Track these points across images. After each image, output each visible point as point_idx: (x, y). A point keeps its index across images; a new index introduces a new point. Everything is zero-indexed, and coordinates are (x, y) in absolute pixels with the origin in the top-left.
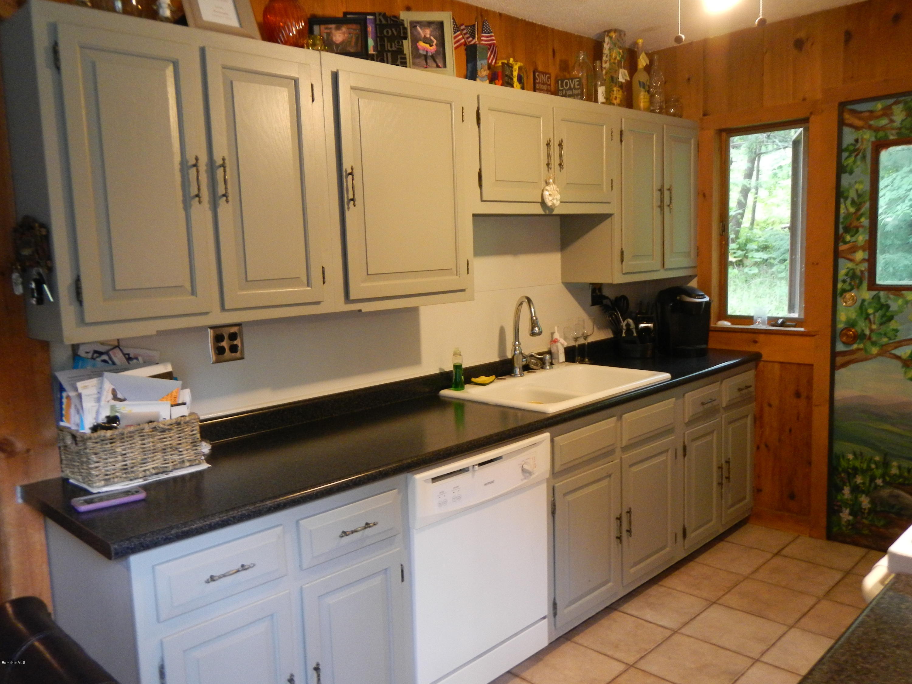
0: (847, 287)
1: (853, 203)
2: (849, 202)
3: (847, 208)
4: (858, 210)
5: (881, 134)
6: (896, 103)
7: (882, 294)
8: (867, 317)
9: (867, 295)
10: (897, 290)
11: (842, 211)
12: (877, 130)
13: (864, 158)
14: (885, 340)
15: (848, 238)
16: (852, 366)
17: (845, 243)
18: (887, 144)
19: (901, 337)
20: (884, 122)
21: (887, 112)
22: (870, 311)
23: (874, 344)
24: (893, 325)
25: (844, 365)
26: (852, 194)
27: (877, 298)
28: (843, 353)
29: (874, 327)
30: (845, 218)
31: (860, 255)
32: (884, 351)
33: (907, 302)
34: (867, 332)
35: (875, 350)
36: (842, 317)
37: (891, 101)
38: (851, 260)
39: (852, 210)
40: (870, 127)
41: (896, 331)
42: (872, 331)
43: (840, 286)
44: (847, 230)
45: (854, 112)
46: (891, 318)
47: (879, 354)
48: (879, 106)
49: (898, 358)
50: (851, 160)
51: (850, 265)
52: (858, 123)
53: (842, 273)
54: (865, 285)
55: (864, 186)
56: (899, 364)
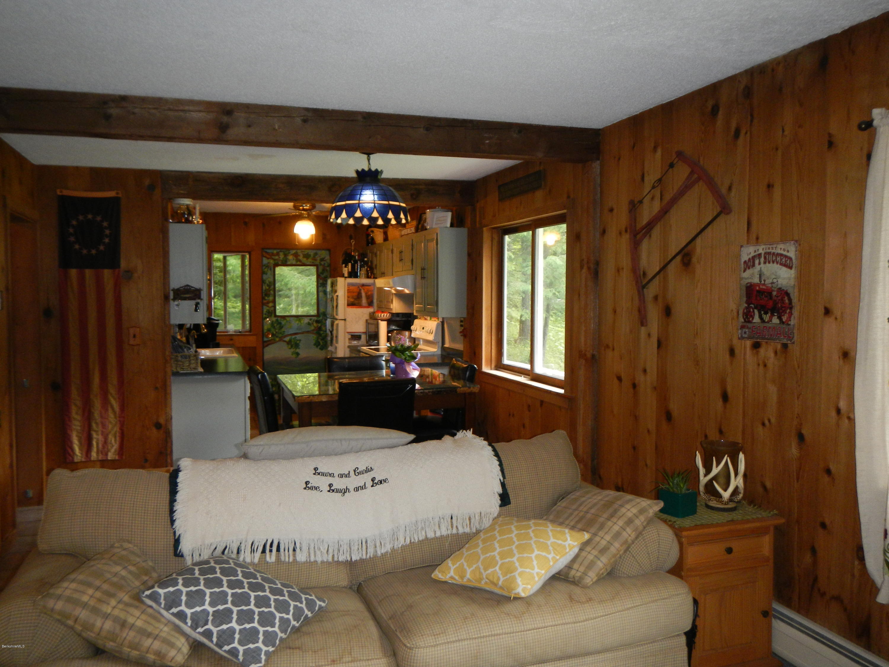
0: (266, 316)
1: (268, 285)
2: (266, 285)
3: (265, 287)
4: (269, 288)
5: (276, 262)
6: (281, 251)
7: (279, 319)
8: (274, 327)
9: (274, 319)
10: (284, 317)
11: (264, 288)
12: (274, 260)
13: (271, 270)
14: (280, 335)
15: (266, 298)
16: (270, 346)
17: (265, 300)
18: (278, 265)
19: (286, 333)
20: (277, 257)
21: (278, 254)
22: (275, 325)
23: (277, 337)
24: (283, 330)
25: (267, 346)
26: (267, 282)
27: (277, 320)
28: (266, 342)
29: (277, 331)
30: (265, 290)
31: (271, 305)
32: (281, 339)
33: (287, 321)
34: (275, 333)
35: (277, 339)
36: (266, 327)
37: (278, 251)
38: (268, 306)
39: (267, 288)
40: (273, 259)
41: (284, 332)
42: (276, 332)
43: (264, 316)
44: (266, 295)
45: (266, 252)
46: (282, 327)
47: (279, 341)
48: (275, 252)
49: (285, 341)
50: (266, 270)
51: (268, 308)
52: (268, 256)
53: (265, 311)
54: (273, 315)
55: (271, 280)
56: (285, 343)
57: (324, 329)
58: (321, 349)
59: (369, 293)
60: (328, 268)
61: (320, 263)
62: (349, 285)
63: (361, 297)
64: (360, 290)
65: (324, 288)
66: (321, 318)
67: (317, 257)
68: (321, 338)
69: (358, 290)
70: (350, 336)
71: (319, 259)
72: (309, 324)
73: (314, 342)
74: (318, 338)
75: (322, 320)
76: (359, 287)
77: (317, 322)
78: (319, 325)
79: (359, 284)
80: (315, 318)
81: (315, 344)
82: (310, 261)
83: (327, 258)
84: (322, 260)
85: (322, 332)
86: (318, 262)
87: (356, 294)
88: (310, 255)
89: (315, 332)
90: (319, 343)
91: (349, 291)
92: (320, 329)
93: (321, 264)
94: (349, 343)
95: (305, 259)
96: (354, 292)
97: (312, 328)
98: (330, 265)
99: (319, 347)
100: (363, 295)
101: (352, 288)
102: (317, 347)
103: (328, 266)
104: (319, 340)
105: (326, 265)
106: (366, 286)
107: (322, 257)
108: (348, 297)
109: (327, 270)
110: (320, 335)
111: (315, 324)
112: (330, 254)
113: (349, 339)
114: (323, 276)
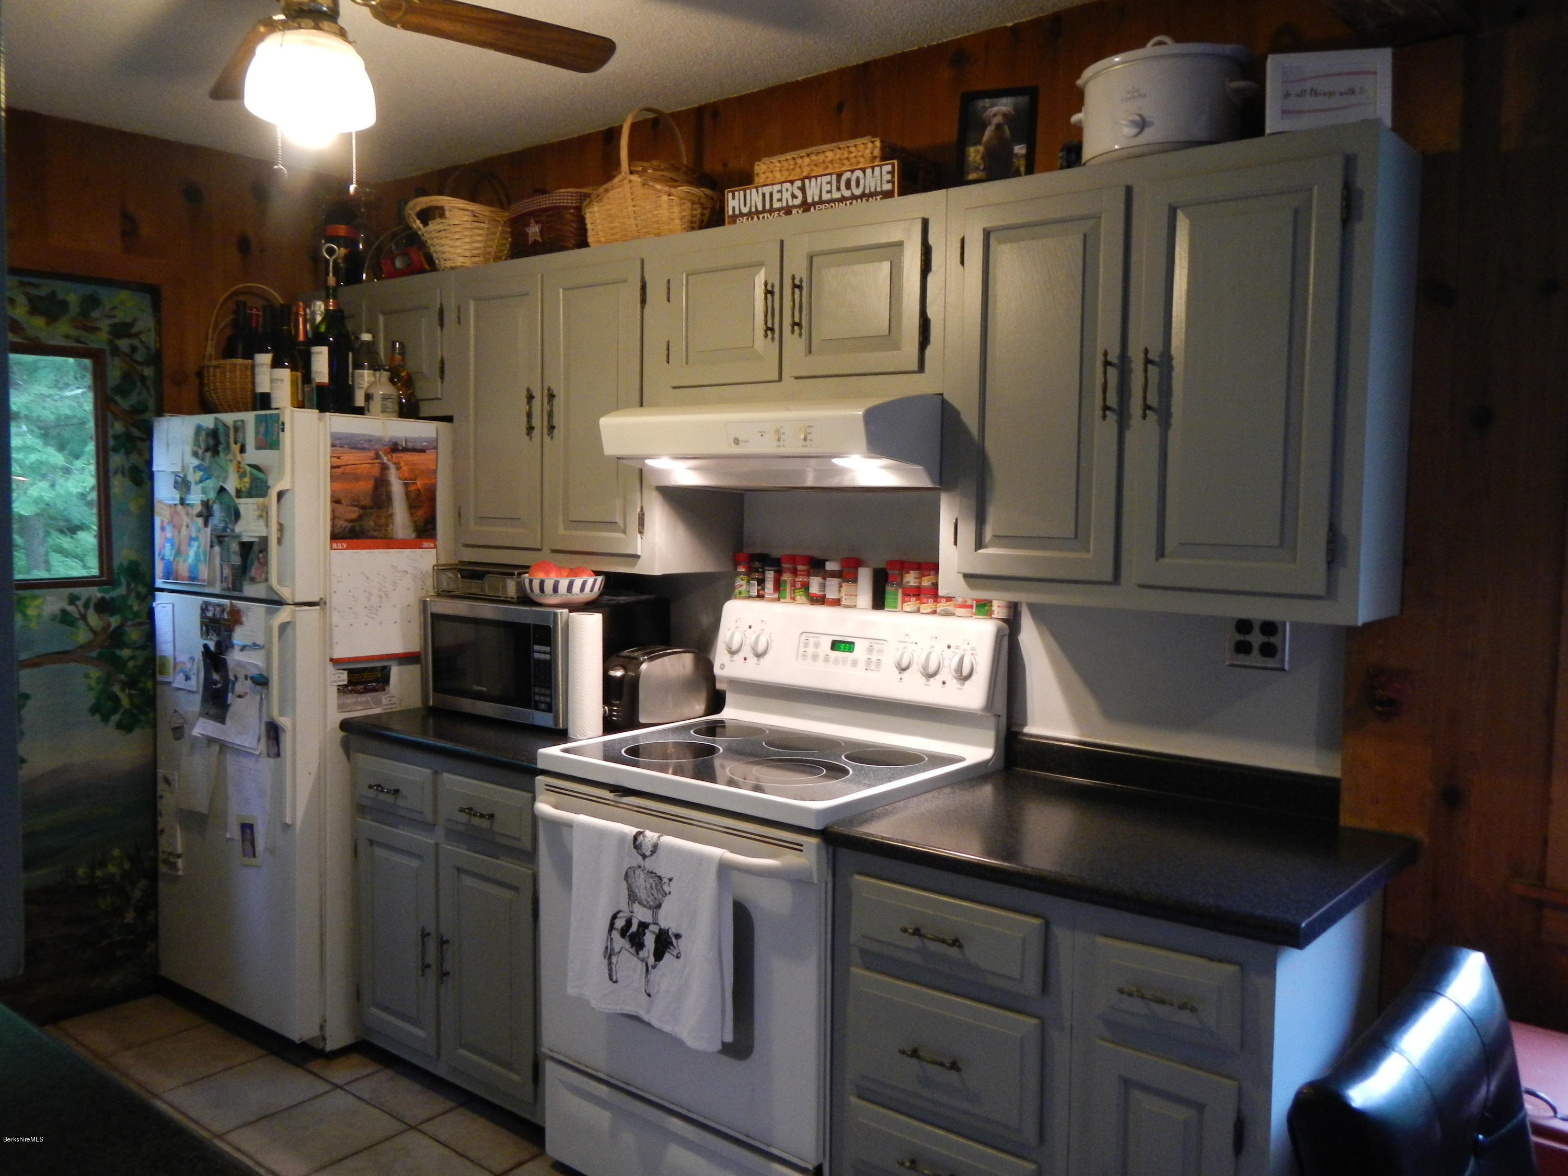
57: (134, 635)
58: (126, 727)
59: (419, 483)
60: (148, 372)
61: (111, 342)
62: (339, 443)
63: (389, 498)
64: (384, 468)
65: (134, 458)
66: (121, 590)
67: (95, 314)
68: (122, 677)
69: (376, 471)
70: (344, 677)
71: (104, 325)
72: (65, 618)
73: (90, 699)
74: (107, 681)
75: (124, 598)
76: (377, 456)
77: (103, 607)
78: (115, 621)
79: (379, 440)
80: (95, 593)
81: (94, 710)
82: (61, 332)
83: (145, 322)
84: (121, 330)
85: (125, 653)
86: (99, 341)
87: (365, 486)
88: (64, 305)
89: (94, 654)
90: (116, 700)
91: (337, 472)
92: (116, 638)
93: (116, 351)
94: (341, 707)
95: (39, 322)
96: (357, 478)
97: (82, 636)
98: (156, 359)
99: (115, 718)
100: (397, 488)
101: (350, 457)
102: (105, 718)
103: (147, 363)
104: (116, 689)
105: (139, 357)
106: (406, 450)
107: (121, 316)
108: (336, 501)
109: (143, 379)
110: (116, 664)
111: (93, 619)
112: (157, 308)
113: (343, 690)
114: (125, 404)
